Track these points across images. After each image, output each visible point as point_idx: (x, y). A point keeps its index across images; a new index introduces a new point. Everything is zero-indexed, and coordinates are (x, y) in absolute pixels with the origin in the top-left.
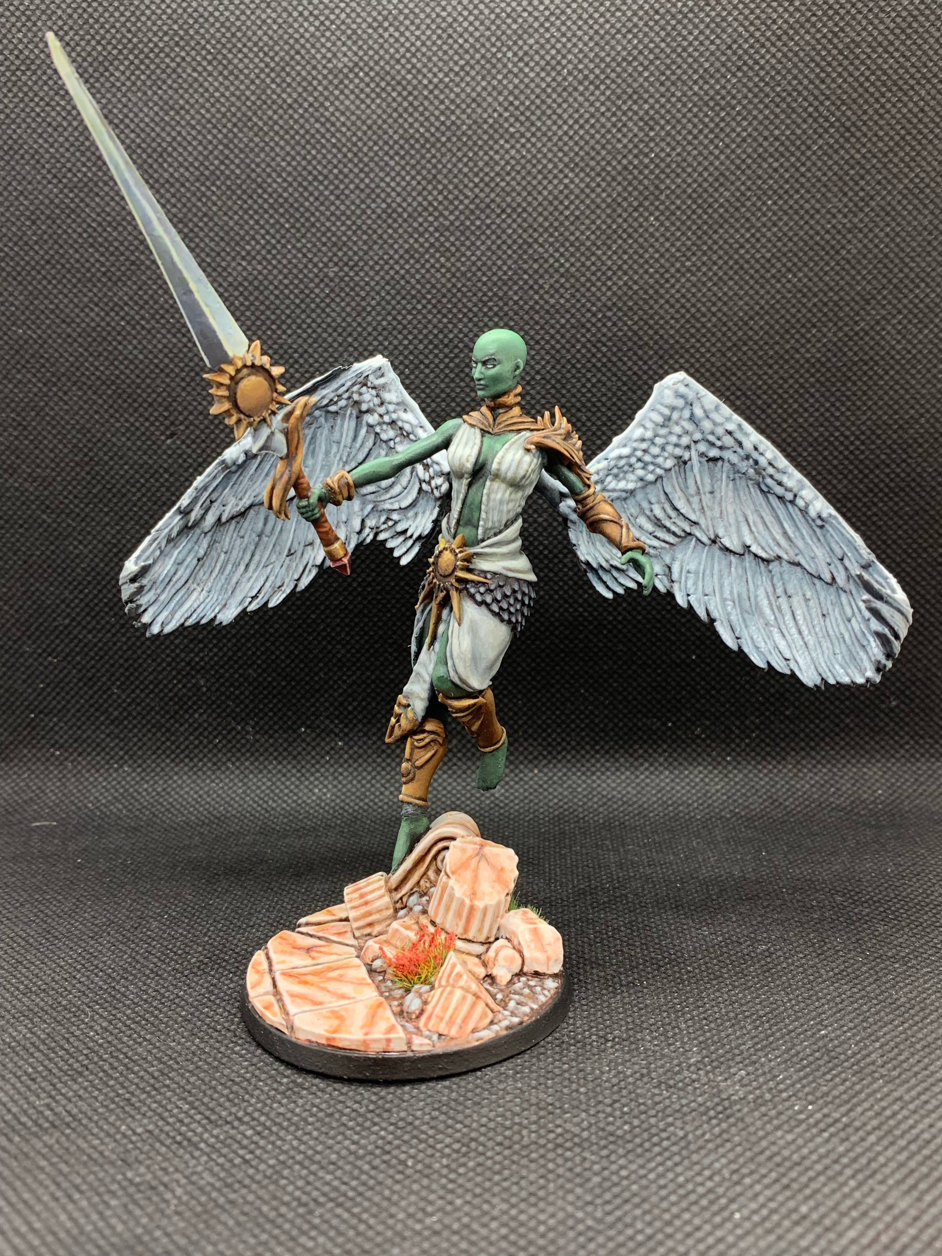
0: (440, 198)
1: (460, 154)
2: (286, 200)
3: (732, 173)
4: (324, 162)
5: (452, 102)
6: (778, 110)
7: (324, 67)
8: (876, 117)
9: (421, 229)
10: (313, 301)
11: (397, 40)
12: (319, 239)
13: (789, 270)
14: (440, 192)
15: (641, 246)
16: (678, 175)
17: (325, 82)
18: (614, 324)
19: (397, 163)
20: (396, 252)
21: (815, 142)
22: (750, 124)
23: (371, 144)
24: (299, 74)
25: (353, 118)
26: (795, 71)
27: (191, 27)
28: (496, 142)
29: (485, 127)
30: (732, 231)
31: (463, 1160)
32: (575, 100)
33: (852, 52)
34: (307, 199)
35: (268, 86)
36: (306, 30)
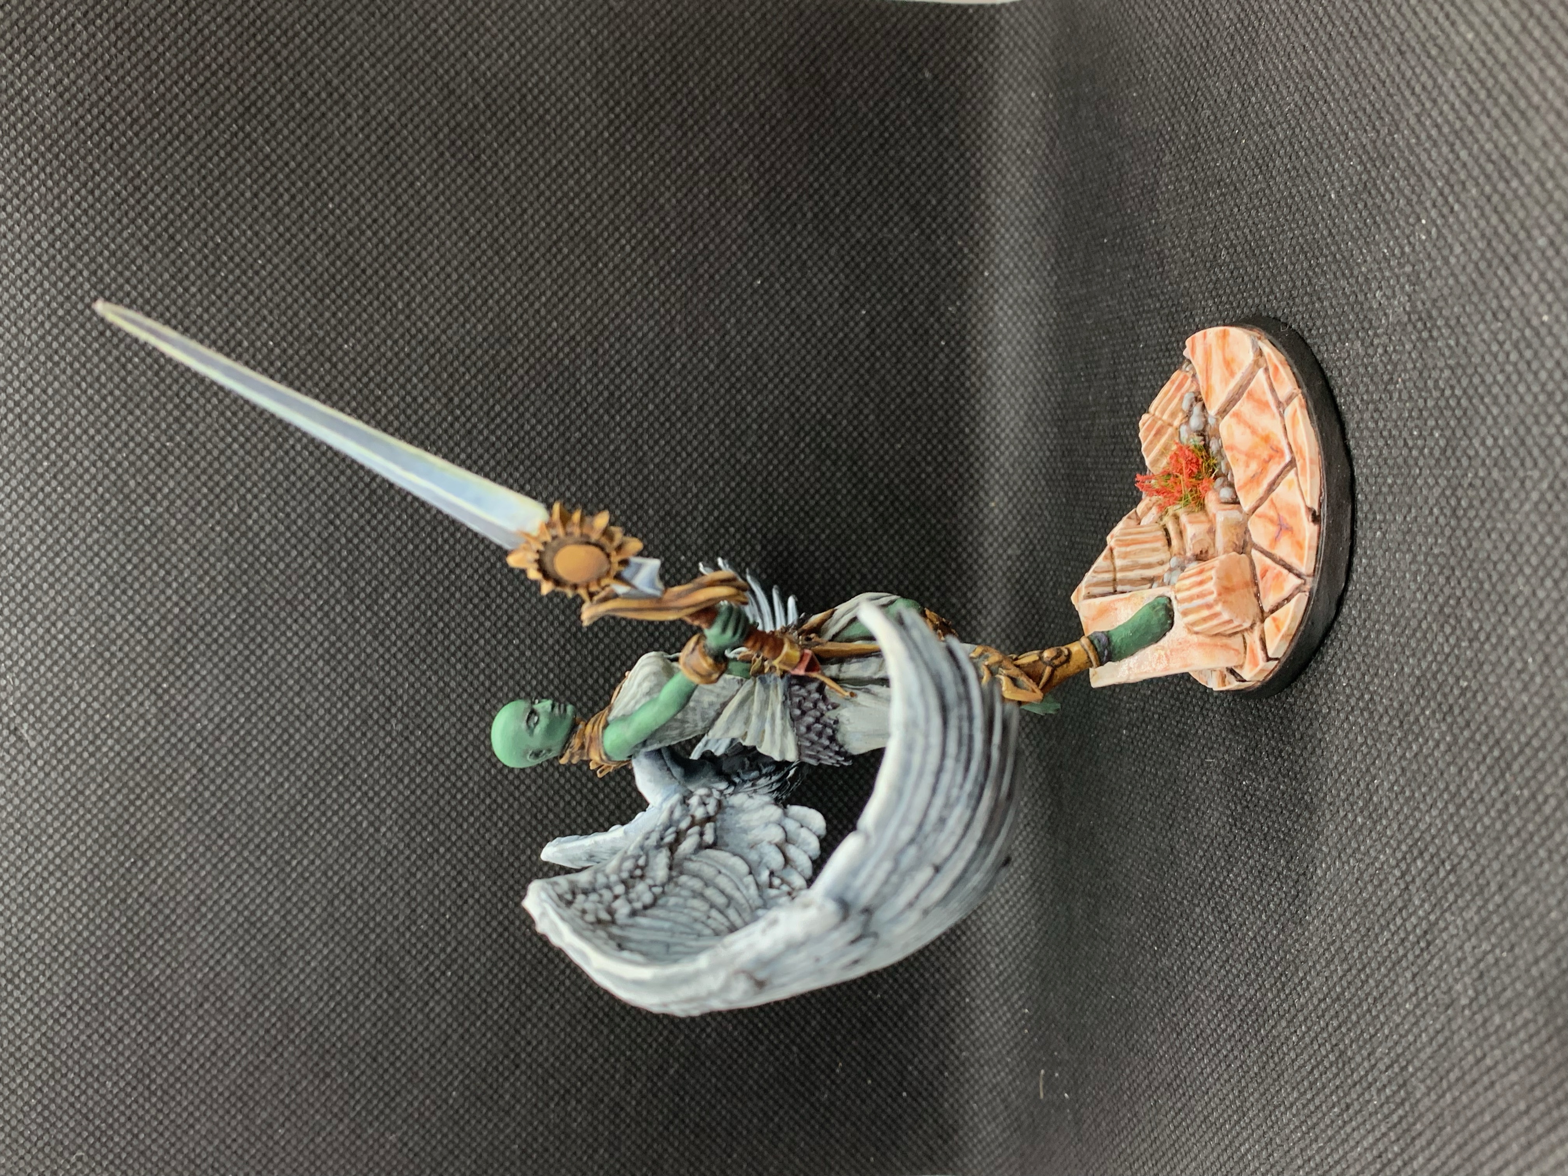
0: (314, 596)
1: (263, 572)
2: (310, 778)
3: (295, 249)
4: (267, 732)
5: (201, 579)
6: (222, 193)
7: (155, 729)
8: (234, 75)
9: (350, 620)
10: (430, 750)
11: (127, 642)
12: (358, 740)
13: (412, 185)
14: (307, 596)
15: (378, 360)
16: (296, 314)
17: (173, 728)
18: (468, 395)
19: (272, 646)
20: (375, 650)
21: (261, 150)
22: (237, 226)
23: (247, 677)
24: (162, 759)
25: (216, 696)
26: (177, 171)
27: (103, 884)
28: (250, 529)
29: (231, 541)
30: (363, 252)
31: (1464, 624)
32: (203, 433)
33: (156, 102)
34: (310, 754)
35: (176, 795)
36: (111, 749)
